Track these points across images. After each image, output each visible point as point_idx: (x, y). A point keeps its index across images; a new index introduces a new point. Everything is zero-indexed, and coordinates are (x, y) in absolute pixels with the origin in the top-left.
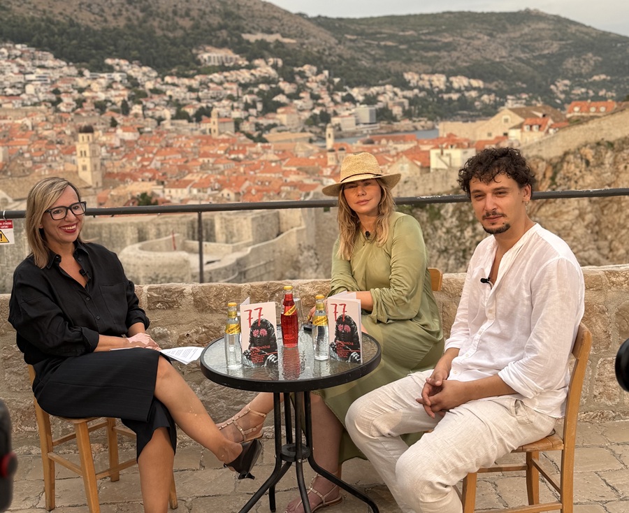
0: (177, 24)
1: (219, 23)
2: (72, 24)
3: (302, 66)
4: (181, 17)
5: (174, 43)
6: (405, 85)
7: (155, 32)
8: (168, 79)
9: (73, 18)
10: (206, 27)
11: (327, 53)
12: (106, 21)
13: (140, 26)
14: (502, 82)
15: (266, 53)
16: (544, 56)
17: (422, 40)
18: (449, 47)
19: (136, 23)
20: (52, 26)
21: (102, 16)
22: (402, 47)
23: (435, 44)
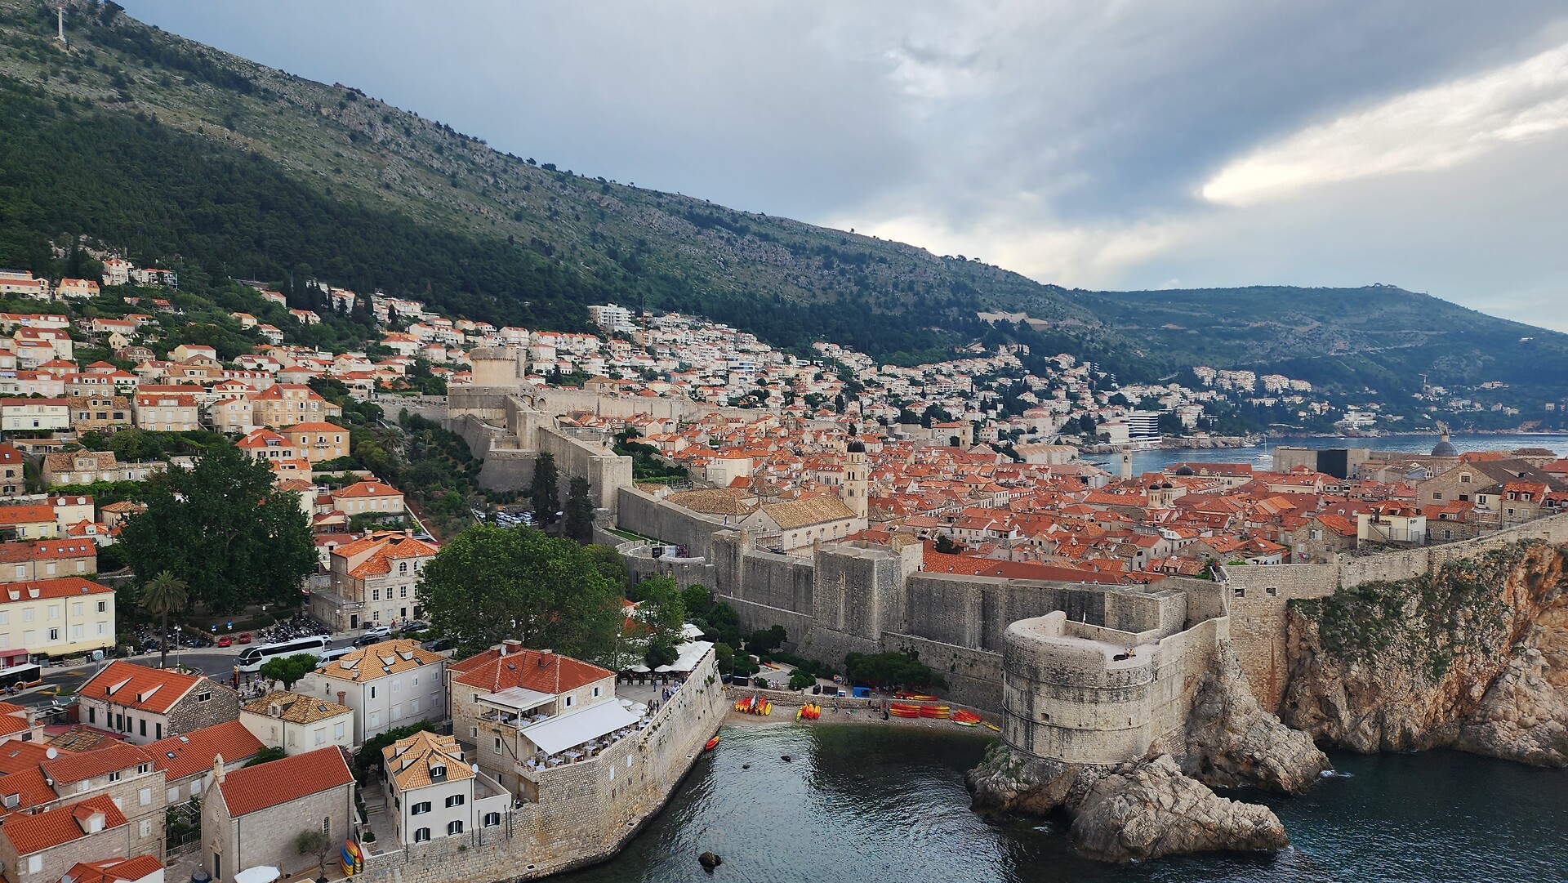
0: (898, 299)
1: (949, 300)
2: (776, 298)
3: (1056, 356)
4: (903, 290)
5: (893, 322)
6: (1196, 384)
7: (871, 309)
8: (886, 369)
9: (778, 291)
10: (931, 304)
11: (1088, 338)
12: (814, 296)
13: (854, 302)
14: (1340, 386)
15: (1007, 337)
16: (1404, 351)
17: (1220, 324)
18: (1259, 335)
19: (848, 299)
20: (755, 302)
21: (810, 290)
22: (1190, 332)
23: (1240, 329)
